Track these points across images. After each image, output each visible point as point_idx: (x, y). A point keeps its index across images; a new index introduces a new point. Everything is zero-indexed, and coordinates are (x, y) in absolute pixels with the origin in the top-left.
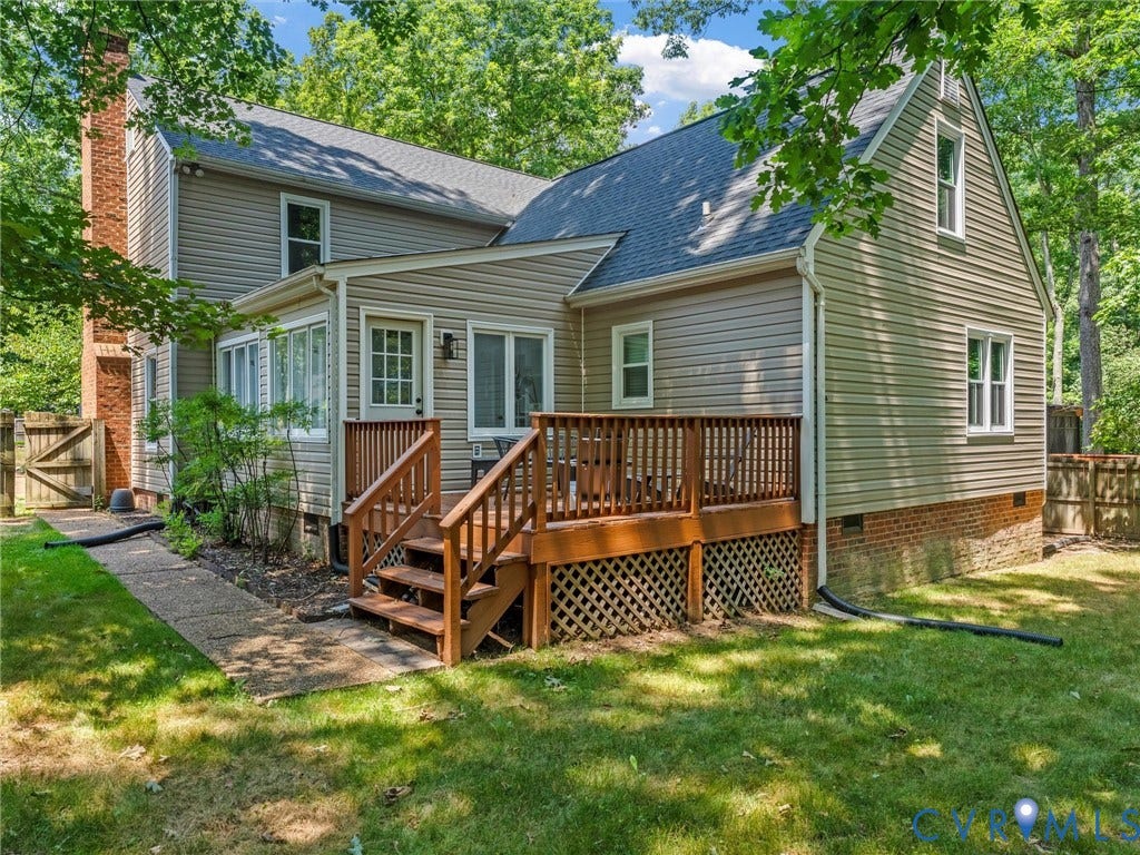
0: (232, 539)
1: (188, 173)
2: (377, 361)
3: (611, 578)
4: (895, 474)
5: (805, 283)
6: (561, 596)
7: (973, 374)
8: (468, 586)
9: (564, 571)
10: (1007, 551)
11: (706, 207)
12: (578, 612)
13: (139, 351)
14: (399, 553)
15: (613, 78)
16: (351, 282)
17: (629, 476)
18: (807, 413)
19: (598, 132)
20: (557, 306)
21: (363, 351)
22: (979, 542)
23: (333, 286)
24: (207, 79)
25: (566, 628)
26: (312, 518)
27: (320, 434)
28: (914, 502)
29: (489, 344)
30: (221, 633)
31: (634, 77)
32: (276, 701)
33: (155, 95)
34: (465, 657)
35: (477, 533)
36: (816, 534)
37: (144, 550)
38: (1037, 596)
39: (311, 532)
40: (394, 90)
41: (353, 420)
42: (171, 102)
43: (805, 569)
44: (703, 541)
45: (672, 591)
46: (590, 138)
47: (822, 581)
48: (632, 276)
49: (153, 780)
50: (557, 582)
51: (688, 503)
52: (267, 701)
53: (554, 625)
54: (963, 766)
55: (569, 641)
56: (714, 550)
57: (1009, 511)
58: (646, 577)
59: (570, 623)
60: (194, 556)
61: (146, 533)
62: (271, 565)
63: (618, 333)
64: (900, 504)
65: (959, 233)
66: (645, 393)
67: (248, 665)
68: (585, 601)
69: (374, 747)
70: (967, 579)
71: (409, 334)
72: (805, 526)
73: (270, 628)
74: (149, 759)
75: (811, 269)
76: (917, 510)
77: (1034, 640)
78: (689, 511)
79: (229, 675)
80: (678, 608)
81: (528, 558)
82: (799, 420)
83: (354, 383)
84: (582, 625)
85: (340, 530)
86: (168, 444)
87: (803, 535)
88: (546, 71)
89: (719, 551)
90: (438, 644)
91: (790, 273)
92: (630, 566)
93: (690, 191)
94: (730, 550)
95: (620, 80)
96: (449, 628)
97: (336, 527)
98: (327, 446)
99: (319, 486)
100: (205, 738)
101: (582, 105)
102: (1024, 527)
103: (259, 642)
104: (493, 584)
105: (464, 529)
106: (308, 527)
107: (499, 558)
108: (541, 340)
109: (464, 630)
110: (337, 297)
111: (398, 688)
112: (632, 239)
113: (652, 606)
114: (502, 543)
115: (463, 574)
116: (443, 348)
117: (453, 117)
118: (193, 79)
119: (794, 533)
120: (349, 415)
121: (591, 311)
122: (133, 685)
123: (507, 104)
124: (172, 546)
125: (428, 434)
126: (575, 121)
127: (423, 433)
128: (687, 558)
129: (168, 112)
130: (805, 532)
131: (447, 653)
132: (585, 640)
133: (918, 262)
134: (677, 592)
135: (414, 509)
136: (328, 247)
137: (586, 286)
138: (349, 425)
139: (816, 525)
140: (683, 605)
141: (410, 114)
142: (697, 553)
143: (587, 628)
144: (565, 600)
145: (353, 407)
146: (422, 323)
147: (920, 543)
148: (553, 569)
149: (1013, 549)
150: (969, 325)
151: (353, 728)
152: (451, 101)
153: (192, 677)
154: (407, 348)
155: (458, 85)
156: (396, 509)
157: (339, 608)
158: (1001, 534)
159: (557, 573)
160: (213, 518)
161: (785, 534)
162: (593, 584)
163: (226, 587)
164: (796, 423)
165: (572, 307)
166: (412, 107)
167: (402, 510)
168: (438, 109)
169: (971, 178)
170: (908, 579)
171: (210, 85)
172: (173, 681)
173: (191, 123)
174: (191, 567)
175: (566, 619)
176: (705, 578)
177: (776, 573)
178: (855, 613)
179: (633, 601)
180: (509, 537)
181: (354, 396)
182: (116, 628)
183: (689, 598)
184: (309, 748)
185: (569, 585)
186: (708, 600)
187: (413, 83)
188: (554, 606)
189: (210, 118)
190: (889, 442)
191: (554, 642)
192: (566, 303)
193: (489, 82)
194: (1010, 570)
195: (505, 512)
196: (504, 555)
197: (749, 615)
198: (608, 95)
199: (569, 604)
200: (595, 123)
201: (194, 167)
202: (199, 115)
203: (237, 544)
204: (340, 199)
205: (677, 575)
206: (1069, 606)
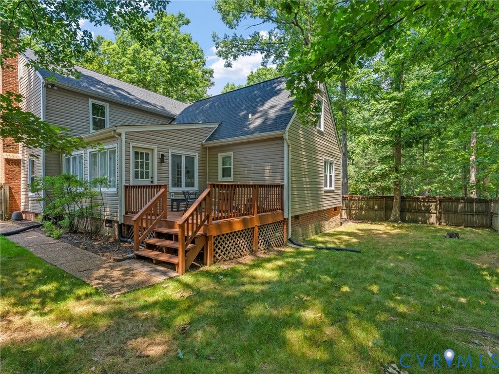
0: (73, 230)
1: (50, 87)
2: (136, 163)
3: (232, 239)
4: (307, 202)
5: (285, 142)
6: (217, 246)
7: (325, 173)
8: (187, 245)
9: (218, 238)
10: (333, 224)
11: (250, 116)
12: (222, 251)
13: (38, 157)
14: (152, 234)
15: (204, 72)
16: (127, 133)
17: (234, 205)
18: (285, 183)
19: (199, 89)
20: (199, 146)
21: (131, 159)
22: (326, 222)
23: (120, 135)
24: (63, 51)
25: (218, 258)
26: (109, 221)
27: (113, 190)
28: (312, 211)
29: (176, 158)
30: (83, 269)
31: (211, 72)
32: (119, 295)
33: (39, 55)
34: (186, 271)
35: (190, 226)
36: (288, 221)
37: (33, 236)
38: (346, 238)
39: (109, 226)
40: (126, 67)
41: (128, 184)
42: (46, 58)
43: (285, 232)
44: (258, 225)
45: (249, 242)
46: (196, 91)
47: (290, 237)
48: (226, 137)
49: (77, 336)
50: (215, 242)
51: (254, 213)
52: (115, 296)
53: (214, 256)
54: (358, 293)
55: (219, 262)
56: (261, 228)
57: (333, 212)
58: (242, 238)
59: (219, 256)
60: (59, 238)
61: (32, 229)
62: (93, 240)
63: (220, 156)
64: (309, 211)
65: (322, 129)
66: (230, 176)
67: (101, 282)
68: (224, 248)
69: (168, 311)
70: (324, 233)
71: (148, 154)
72: (285, 219)
73: (104, 266)
74: (71, 327)
75: (287, 137)
76: (312, 213)
77: (353, 251)
78: (254, 215)
79: (94, 286)
80: (251, 248)
81: (206, 234)
82: (283, 185)
83: (128, 171)
84: (223, 256)
85: (122, 225)
86: (42, 193)
87: (284, 222)
88: (182, 67)
89: (262, 228)
90: (176, 267)
91: (281, 138)
92: (237, 235)
93: (243, 110)
94: (265, 228)
95: (206, 73)
96: (181, 261)
97: (121, 224)
98: (117, 194)
99: (113, 209)
100: (95, 314)
101: (193, 79)
102: (336, 217)
103: (102, 272)
104: (194, 244)
105: (186, 224)
106: (107, 225)
107: (197, 234)
108: (194, 157)
109: (186, 261)
110: (121, 139)
111: (167, 285)
112: (224, 125)
113: (244, 248)
114: (198, 228)
115: (186, 240)
116: (161, 159)
117: (150, 78)
118: (57, 51)
119: (282, 221)
120: (126, 183)
121: (210, 148)
122: (52, 295)
123: (169, 76)
124: (47, 234)
125: (162, 190)
126: (191, 85)
127: (160, 190)
128: (253, 231)
129: (45, 62)
130: (285, 221)
131: (180, 270)
132: (224, 261)
133: (313, 137)
134: (250, 242)
135: (158, 217)
136: (108, 120)
137: (209, 140)
138: (126, 187)
139: (288, 219)
140: (252, 246)
141: (132, 76)
142: (257, 229)
143: (225, 257)
144: (218, 248)
145: (128, 180)
146: (153, 150)
147: (313, 223)
148: (214, 237)
149: (334, 224)
150: (325, 157)
151: (155, 303)
152: (148, 73)
153: (78, 289)
154: (147, 159)
155: (151, 67)
156: (151, 217)
157: (130, 255)
158: (331, 219)
159: (215, 238)
160: (66, 222)
161: (279, 222)
162: (226, 242)
163: (77, 250)
164: (282, 186)
165: (204, 146)
166: (132, 74)
167: (153, 218)
168: (143, 75)
169: (325, 113)
170: (310, 234)
171: (65, 54)
172: (70, 291)
173: (55, 67)
174: (58, 242)
175: (218, 254)
176: (258, 237)
177: (277, 234)
178: (301, 246)
179: (238, 247)
180: (200, 227)
181: (128, 176)
182: (33, 270)
183: (254, 244)
184: (140, 314)
185: (219, 242)
186: (259, 244)
187: (133, 65)
188: (214, 250)
189: (64, 66)
190: (306, 192)
191: (215, 263)
192: (202, 145)
193: (163, 68)
194: (334, 230)
195: (199, 218)
196: (199, 233)
197: (270, 248)
198: (203, 77)
199: (219, 249)
200: (198, 86)
201: (53, 85)
202: (59, 65)
203: (76, 232)
204: (113, 103)
205: (250, 237)
206: (355, 240)
